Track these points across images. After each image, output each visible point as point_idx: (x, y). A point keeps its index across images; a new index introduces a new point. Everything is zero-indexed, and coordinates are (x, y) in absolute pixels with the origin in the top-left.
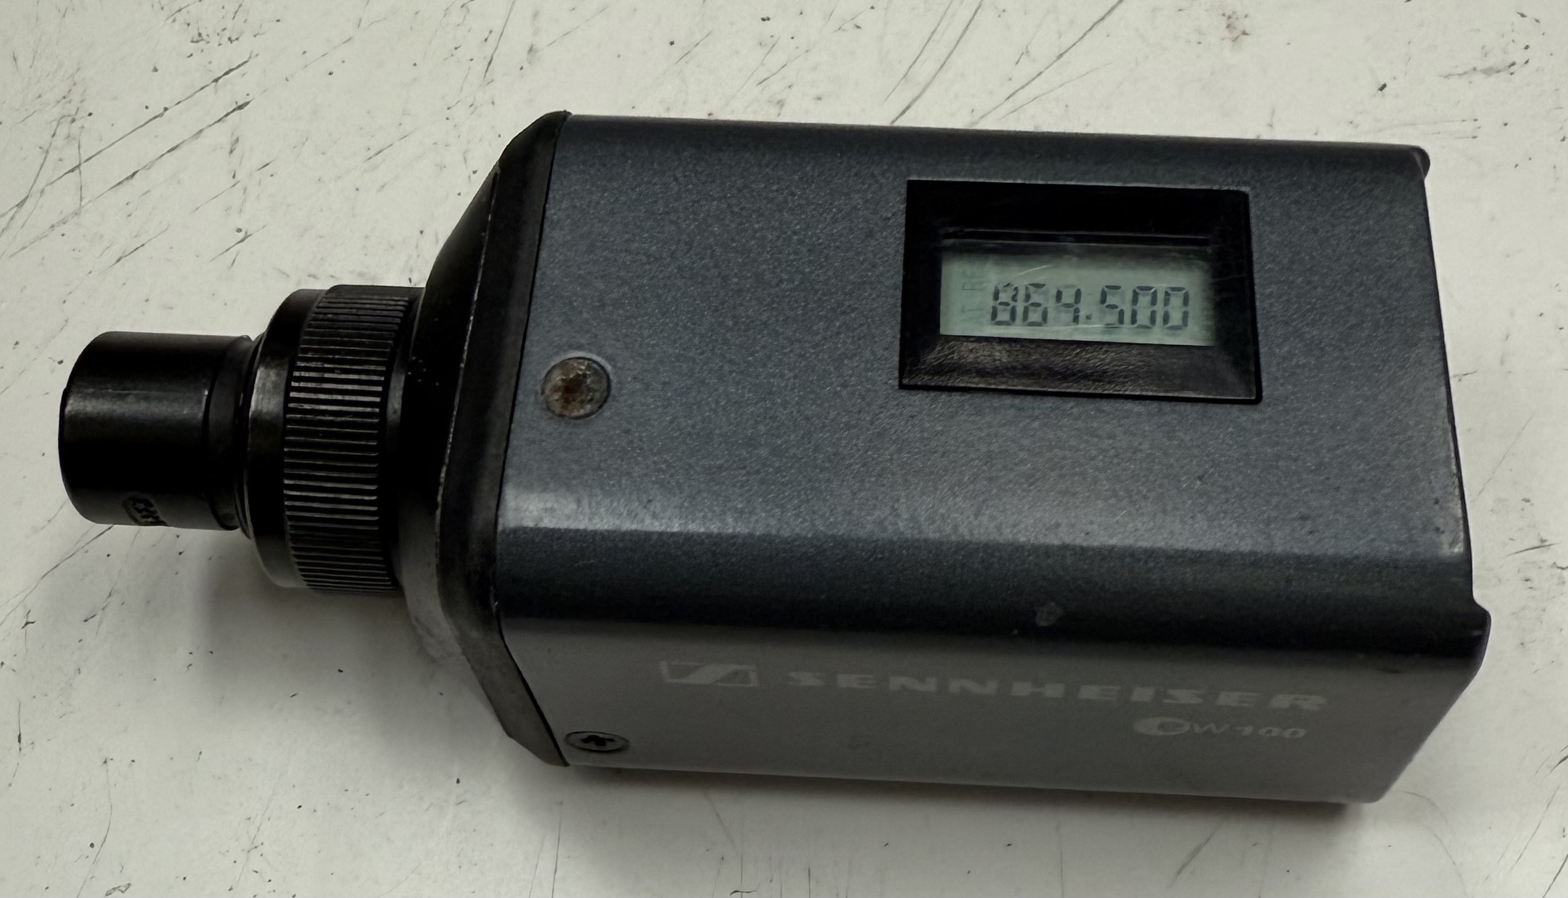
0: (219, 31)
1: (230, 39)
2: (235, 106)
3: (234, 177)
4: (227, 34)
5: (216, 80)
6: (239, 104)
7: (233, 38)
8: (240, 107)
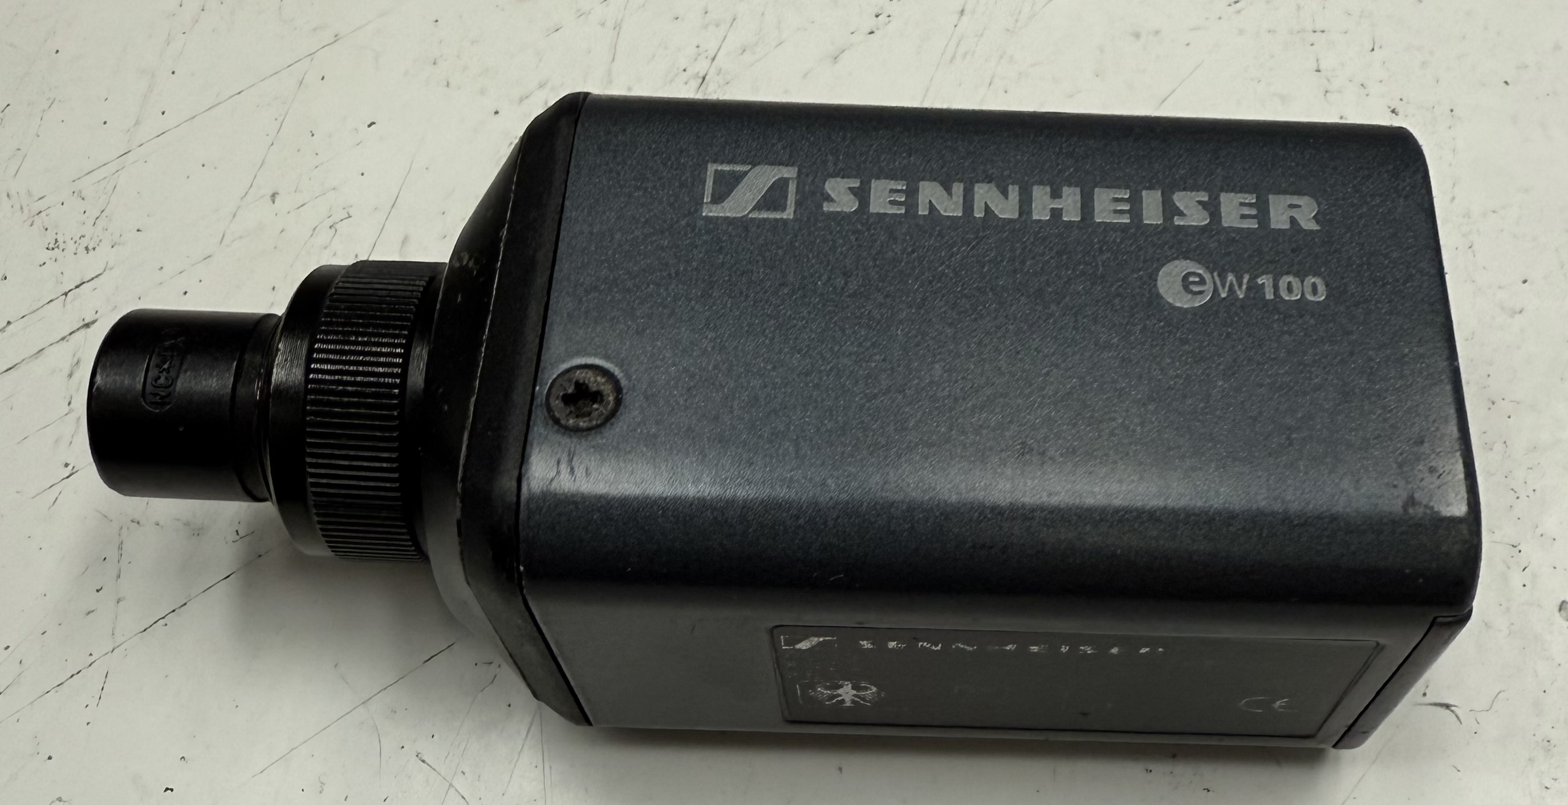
0: (77, 238)
1: (87, 248)
2: (81, 324)
3: (69, 404)
4: (84, 242)
5: (66, 294)
6: (87, 321)
7: (90, 247)
8: (87, 326)
